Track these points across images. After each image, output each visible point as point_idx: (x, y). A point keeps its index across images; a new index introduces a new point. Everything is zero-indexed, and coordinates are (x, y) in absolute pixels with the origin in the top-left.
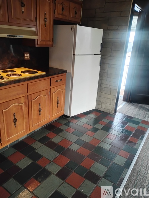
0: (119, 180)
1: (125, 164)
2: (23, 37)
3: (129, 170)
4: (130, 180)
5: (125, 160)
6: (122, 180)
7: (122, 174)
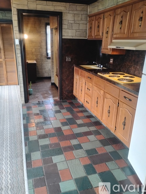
0: (27, 144)
1: (30, 155)
2: (124, 48)
3: (25, 154)
4: (21, 149)
5: (33, 158)
6: (26, 145)
7: (28, 149)
